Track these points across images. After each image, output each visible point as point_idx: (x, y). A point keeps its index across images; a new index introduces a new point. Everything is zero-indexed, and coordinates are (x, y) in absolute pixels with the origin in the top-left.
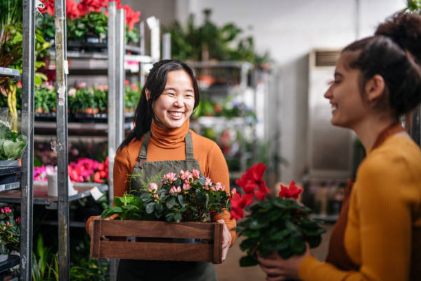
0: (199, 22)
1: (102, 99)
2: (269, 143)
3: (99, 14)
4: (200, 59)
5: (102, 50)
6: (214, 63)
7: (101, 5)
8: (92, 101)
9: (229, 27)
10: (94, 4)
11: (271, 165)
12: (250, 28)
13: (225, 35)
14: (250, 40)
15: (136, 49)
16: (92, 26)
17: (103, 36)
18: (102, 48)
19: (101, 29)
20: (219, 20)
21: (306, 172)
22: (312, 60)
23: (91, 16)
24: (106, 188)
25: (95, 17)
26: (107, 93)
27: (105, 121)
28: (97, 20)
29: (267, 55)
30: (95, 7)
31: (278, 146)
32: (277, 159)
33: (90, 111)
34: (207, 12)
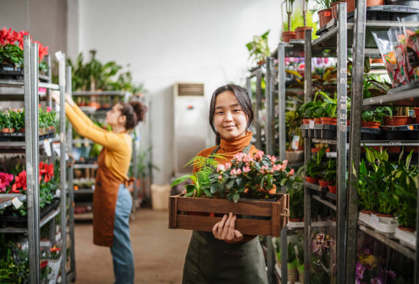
0: (86, 60)
1: (17, 120)
2: (145, 154)
3: (14, 46)
4: (88, 88)
5: (18, 77)
6: (99, 92)
7: (15, 39)
8: (9, 122)
9: (111, 64)
10: (9, 37)
11: (146, 171)
12: (129, 65)
13: (108, 70)
14: (128, 74)
15: (46, 78)
16: (7, 56)
17: (17, 65)
18: (17, 76)
19: (16, 59)
20: (102, 59)
21: (173, 175)
22: (176, 90)
23: (7, 48)
24: (24, 197)
25: (10, 49)
26: (23, 115)
27: (22, 139)
28: (13, 52)
29: (141, 86)
30: (10, 40)
31: (151, 156)
32: (150, 166)
33: (6, 130)
34: (93, 52)
